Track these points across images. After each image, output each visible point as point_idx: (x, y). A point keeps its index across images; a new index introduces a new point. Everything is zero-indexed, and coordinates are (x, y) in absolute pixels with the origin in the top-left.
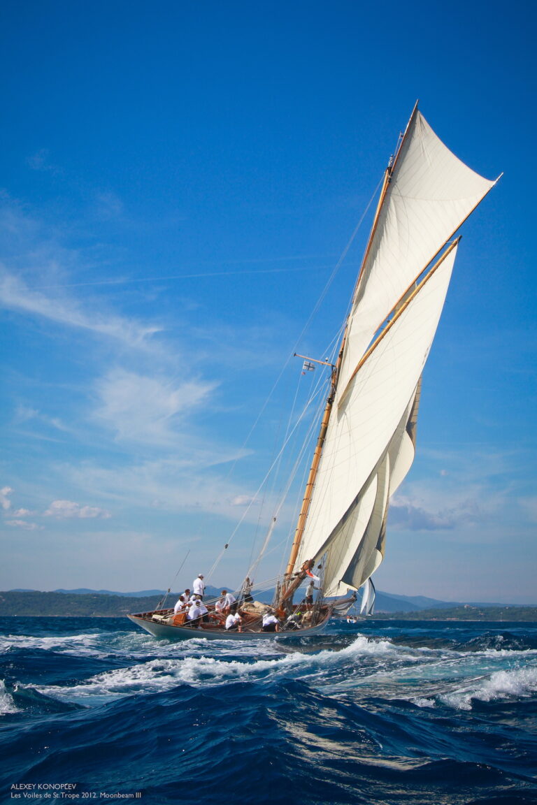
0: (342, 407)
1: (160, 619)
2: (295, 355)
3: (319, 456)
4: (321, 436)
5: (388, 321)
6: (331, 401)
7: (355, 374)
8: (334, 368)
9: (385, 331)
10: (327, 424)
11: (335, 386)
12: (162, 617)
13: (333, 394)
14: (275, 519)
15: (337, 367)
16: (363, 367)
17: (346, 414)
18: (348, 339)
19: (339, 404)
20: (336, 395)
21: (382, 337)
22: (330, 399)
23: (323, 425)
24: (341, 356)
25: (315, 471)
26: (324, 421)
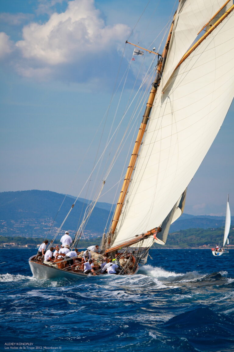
0: (166, 92)
1: (50, 265)
2: (127, 42)
3: (144, 131)
4: (146, 115)
5: (211, 26)
6: (156, 85)
7: (179, 66)
8: (160, 57)
9: (207, 33)
10: (151, 104)
11: (160, 73)
12: (51, 263)
13: (159, 80)
14: (104, 182)
15: (163, 56)
16: (186, 60)
17: (169, 97)
18: (174, 33)
19: (163, 90)
20: (161, 81)
21: (205, 38)
22: (155, 84)
23: (148, 105)
24: (167, 48)
25: (140, 143)
26: (149, 102)
